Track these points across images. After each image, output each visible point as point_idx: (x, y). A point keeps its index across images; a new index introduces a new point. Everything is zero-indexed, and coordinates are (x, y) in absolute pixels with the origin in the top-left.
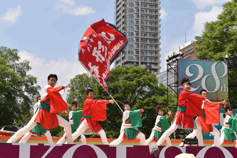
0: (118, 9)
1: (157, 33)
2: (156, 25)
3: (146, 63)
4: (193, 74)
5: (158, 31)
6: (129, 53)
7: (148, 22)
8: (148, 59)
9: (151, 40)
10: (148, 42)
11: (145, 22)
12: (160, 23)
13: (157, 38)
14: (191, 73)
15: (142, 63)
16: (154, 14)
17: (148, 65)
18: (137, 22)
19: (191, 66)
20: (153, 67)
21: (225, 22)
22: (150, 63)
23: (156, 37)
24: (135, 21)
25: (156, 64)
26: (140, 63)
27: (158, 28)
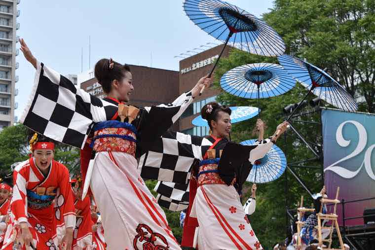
1: (11, 42)
2: (8, 24)
4: (350, 141)
5: (12, 38)
13: (10, 53)
14: (345, 139)
19: (345, 125)
23: (7, 51)
27: (14, 30)
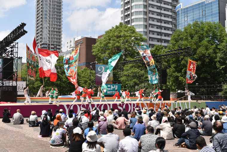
0: (38, 13)
1: (60, 28)
3: (54, 45)
6: (44, 39)
7: (55, 22)
8: (55, 42)
9: (57, 32)
10: (55, 33)
11: (53, 22)
12: (62, 23)
15: (52, 45)
16: (59, 17)
17: (55, 46)
18: (49, 21)
20: (58, 47)
21: (106, 40)
22: (56, 45)
24: (48, 21)
25: (59, 46)
26: (50, 45)
